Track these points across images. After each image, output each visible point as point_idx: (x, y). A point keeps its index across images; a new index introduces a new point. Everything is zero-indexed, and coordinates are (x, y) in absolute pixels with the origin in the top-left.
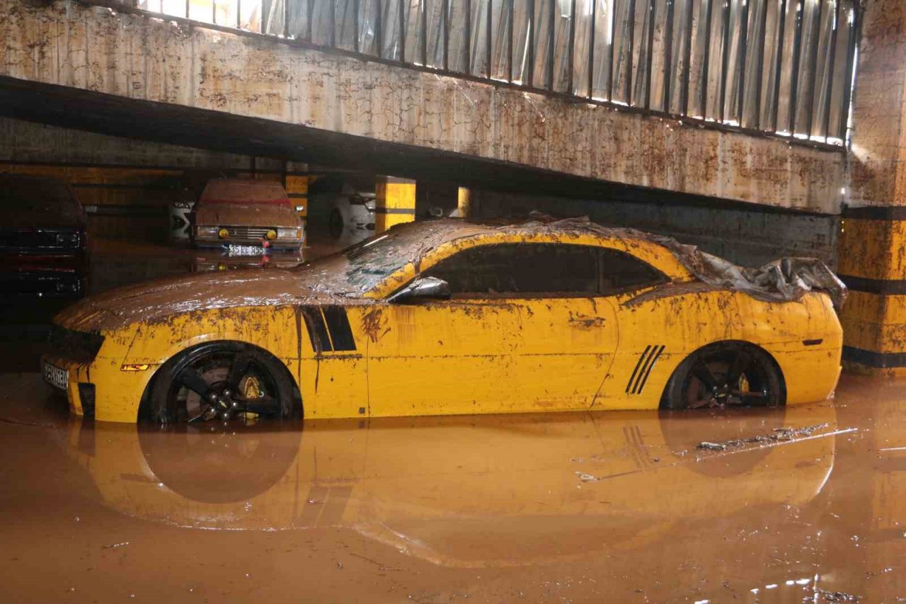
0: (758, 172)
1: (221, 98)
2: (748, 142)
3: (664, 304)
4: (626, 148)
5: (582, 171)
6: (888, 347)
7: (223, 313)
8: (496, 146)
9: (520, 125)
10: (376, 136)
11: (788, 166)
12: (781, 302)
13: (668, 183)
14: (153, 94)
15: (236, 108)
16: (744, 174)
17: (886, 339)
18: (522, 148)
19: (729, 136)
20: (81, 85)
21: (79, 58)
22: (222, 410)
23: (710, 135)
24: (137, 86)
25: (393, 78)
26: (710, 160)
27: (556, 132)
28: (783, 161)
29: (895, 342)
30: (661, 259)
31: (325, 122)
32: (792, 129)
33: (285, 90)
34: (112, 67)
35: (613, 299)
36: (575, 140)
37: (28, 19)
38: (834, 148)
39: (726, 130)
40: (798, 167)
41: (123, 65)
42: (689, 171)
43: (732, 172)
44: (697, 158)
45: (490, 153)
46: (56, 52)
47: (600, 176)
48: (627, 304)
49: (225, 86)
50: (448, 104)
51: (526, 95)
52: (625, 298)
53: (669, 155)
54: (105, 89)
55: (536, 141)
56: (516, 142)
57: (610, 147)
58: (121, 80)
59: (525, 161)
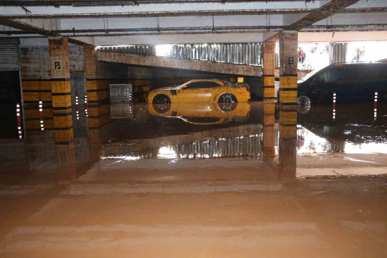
0: (247, 71)
1: (166, 65)
2: (245, 66)
3: (218, 89)
4: (224, 68)
5: (217, 72)
6: (265, 96)
7: (162, 91)
8: (204, 69)
9: (207, 66)
10: (187, 69)
11: (252, 70)
12: (236, 88)
13: (231, 73)
14: (158, 65)
15: (168, 66)
16: (244, 71)
17: (265, 95)
18: (208, 69)
19: (241, 66)
20: (149, 65)
21: (149, 62)
22: (162, 102)
23: (238, 66)
24: (156, 65)
25: (189, 61)
26: (238, 69)
27: (213, 66)
28: (251, 69)
29: (266, 95)
30: (221, 83)
31: (180, 67)
32: (252, 64)
33: (174, 64)
34: (153, 63)
35: (212, 88)
36: (216, 68)
37: (143, 58)
38: (260, 66)
39: (240, 65)
40: (254, 70)
41: (154, 62)
42: (235, 71)
43: (242, 71)
44: (236, 69)
45: (203, 70)
46: (146, 61)
47: (220, 72)
48: (214, 89)
49: (166, 64)
50: (197, 64)
51: (208, 62)
52: (213, 88)
53: (231, 69)
54: (152, 65)
55: (210, 68)
56: (207, 68)
57: (221, 68)
58: (154, 64)
59: (208, 71)
